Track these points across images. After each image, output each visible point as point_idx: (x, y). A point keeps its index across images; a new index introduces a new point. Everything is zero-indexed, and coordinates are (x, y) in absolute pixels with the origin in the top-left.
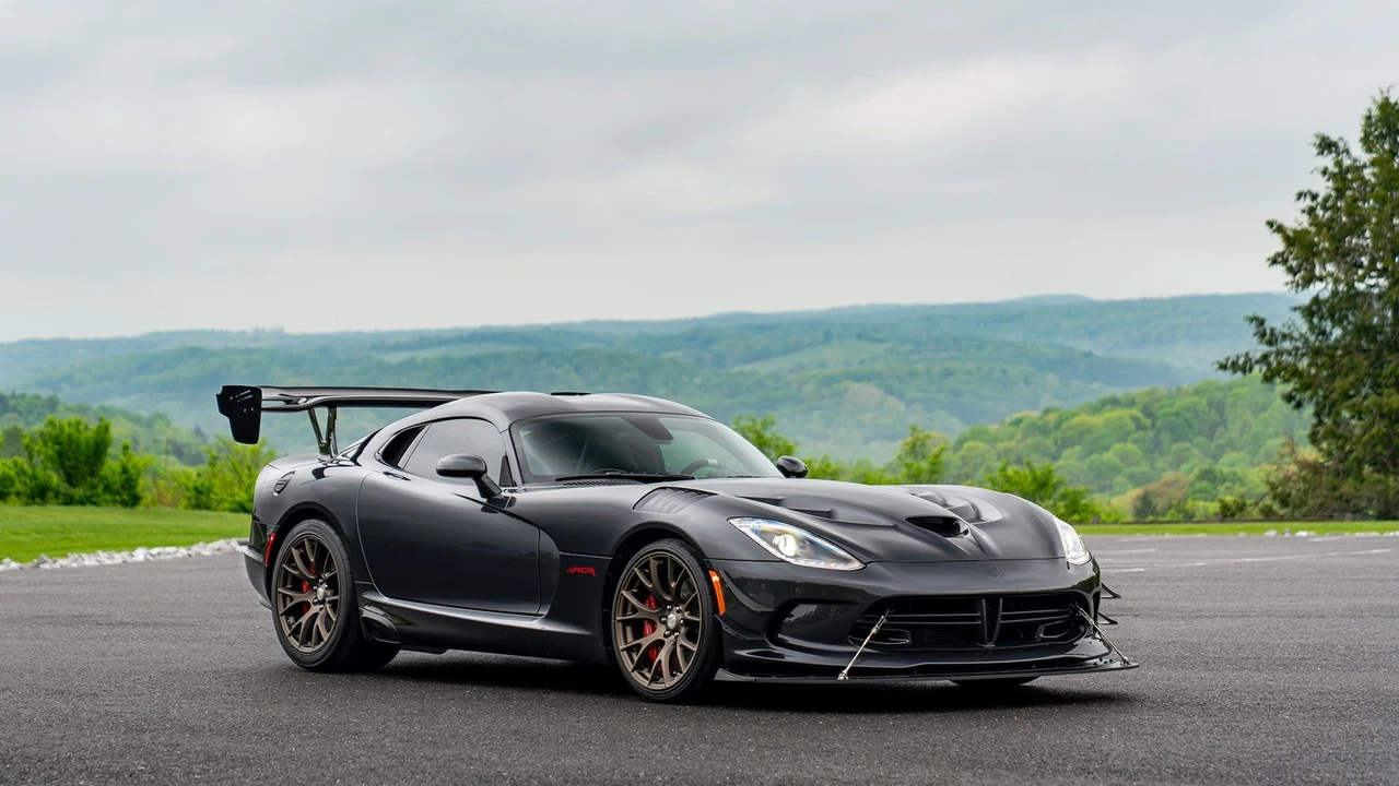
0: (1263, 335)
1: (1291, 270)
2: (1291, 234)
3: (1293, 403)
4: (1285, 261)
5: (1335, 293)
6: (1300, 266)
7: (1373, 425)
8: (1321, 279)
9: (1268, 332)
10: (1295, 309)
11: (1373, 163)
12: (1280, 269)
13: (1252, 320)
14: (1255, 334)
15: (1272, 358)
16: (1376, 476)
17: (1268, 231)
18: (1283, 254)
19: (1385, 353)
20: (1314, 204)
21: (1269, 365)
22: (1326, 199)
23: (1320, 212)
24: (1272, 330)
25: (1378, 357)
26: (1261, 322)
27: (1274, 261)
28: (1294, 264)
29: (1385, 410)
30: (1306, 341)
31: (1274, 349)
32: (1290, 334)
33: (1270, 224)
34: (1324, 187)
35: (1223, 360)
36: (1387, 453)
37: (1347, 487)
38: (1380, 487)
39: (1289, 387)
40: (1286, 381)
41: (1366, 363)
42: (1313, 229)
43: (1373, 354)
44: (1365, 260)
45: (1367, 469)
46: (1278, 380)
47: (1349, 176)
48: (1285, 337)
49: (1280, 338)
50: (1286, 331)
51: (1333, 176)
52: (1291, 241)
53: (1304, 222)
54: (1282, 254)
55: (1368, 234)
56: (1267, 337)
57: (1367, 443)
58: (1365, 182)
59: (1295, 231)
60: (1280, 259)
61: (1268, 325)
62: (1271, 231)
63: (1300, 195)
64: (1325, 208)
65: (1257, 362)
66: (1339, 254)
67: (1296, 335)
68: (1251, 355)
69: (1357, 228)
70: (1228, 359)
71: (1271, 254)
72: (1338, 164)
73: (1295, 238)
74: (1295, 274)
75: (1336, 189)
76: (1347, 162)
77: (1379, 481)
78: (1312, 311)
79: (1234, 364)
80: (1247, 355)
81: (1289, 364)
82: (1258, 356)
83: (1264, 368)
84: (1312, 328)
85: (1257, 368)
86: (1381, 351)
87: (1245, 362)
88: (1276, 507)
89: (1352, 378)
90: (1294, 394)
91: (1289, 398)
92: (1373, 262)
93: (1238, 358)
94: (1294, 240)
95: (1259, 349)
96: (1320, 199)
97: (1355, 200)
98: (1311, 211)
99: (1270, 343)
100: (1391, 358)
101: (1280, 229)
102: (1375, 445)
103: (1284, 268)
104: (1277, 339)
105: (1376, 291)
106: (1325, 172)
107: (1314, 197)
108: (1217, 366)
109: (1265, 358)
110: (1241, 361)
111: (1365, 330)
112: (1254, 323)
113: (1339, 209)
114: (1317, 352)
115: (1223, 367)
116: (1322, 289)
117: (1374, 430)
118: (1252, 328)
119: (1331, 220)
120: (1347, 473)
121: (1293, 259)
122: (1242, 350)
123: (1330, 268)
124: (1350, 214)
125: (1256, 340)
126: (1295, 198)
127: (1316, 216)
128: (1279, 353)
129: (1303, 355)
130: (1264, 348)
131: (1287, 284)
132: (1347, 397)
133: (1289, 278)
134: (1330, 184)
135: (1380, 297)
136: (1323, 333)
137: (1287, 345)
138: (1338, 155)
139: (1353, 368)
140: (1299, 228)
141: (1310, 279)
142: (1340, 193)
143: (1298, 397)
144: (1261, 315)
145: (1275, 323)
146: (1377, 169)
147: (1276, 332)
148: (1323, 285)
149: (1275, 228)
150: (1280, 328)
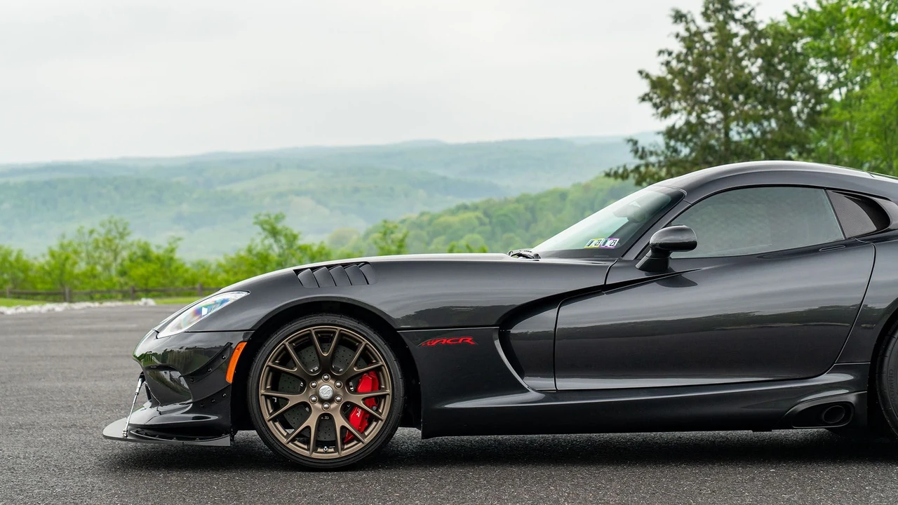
0: (636, 152)
1: (656, 106)
2: (655, 80)
4: (651, 99)
5: (688, 123)
6: (661, 104)
8: (676, 112)
9: (640, 150)
10: (659, 133)
11: (711, 30)
12: (647, 106)
13: (629, 141)
14: (631, 151)
15: (643, 169)
17: (638, 76)
20: (669, 59)
21: (640, 173)
22: (678, 57)
23: (674, 63)
24: (643, 149)
26: (635, 143)
27: (643, 99)
28: (658, 101)
30: (665, 156)
31: (643, 162)
32: (655, 151)
33: (641, 72)
34: (678, 47)
35: (608, 171)
42: (669, 77)
44: (708, 99)
46: (644, 184)
47: (695, 38)
48: (651, 153)
49: (648, 154)
50: (652, 149)
51: (683, 39)
52: (655, 84)
53: (663, 71)
54: (647, 95)
55: (709, 80)
56: (640, 153)
58: (707, 43)
59: (657, 78)
60: (647, 98)
61: (640, 145)
62: (641, 77)
63: (661, 52)
64: (679, 61)
65: (632, 171)
66: (690, 94)
67: (659, 152)
68: (627, 167)
69: (700, 78)
70: (611, 170)
71: (641, 93)
72: (688, 30)
73: (658, 82)
74: (658, 108)
75: (686, 48)
76: (693, 29)
78: (671, 133)
79: (616, 173)
80: (625, 166)
81: (654, 173)
82: (631, 167)
83: (637, 176)
84: (668, 146)
85: (631, 175)
87: (623, 172)
92: (715, 97)
93: (618, 169)
94: (657, 84)
95: (634, 162)
96: (674, 55)
97: (700, 56)
98: (668, 63)
99: (641, 157)
101: (647, 76)
103: (650, 104)
104: (646, 155)
105: (713, 120)
106: (677, 36)
107: (670, 54)
108: (604, 174)
109: (637, 168)
110: (621, 171)
111: (707, 148)
112: (630, 143)
113: (688, 62)
114: (672, 164)
115: (608, 175)
116: (678, 120)
118: (630, 146)
119: (683, 69)
121: (656, 98)
122: (621, 163)
123: (684, 104)
124: (696, 66)
125: (632, 155)
126: (657, 54)
127: (671, 68)
128: (647, 165)
129: (664, 166)
130: (638, 162)
131: (653, 115)
133: (654, 111)
134: (682, 44)
135: (716, 125)
136: (675, 151)
137: (653, 159)
138: (687, 23)
140: (660, 76)
141: (666, 114)
142: (690, 49)
144: (635, 138)
145: (645, 143)
146: (715, 34)
147: (646, 150)
148: (678, 115)
149: (644, 75)
150: (648, 148)
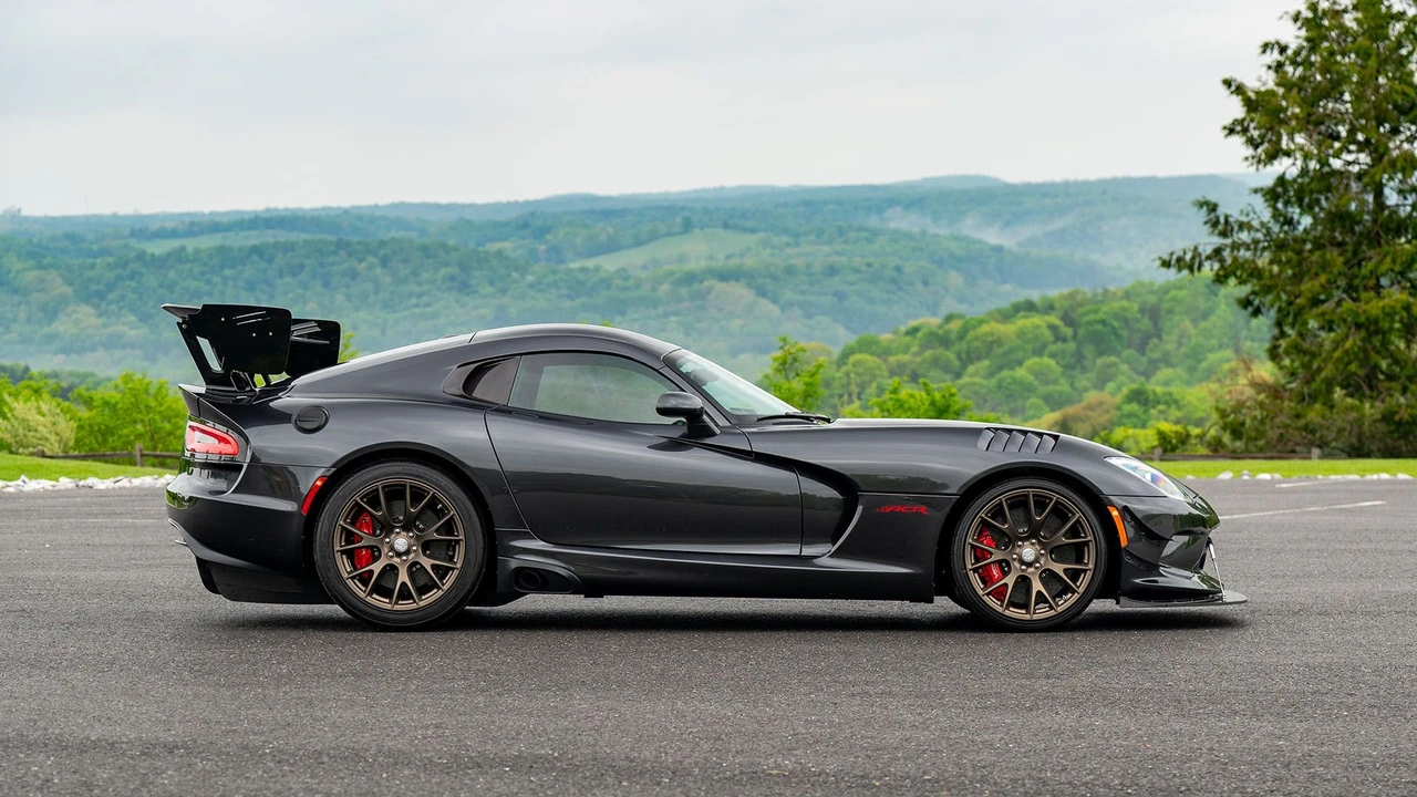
0: (1215, 224)
1: (1252, 143)
2: (1252, 96)
3: (1250, 309)
4: (1245, 130)
5: (1304, 172)
6: (1262, 137)
7: (1347, 337)
8: (1288, 154)
9: (1222, 220)
10: (1256, 191)
11: (1357, 7)
12: (1238, 141)
13: (1202, 204)
14: (1206, 223)
15: (1226, 254)
16: (1349, 400)
17: (1224, 92)
18: (1243, 120)
19: (1364, 247)
20: (1281, 59)
21: (1222, 261)
22: (1297, 53)
23: (1289, 69)
24: (1227, 218)
25: (1355, 253)
26: (1213, 208)
27: (1231, 131)
28: (1256, 134)
29: (1362, 319)
30: (1269, 232)
31: (1228, 241)
32: (1249, 222)
33: (1228, 83)
34: (1293, 37)
35: (1166, 257)
36: (1361, 372)
37: (1314, 414)
38: (1354, 415)
39: (1245, 290)
40: (1242, 282)
41: (1341, 260)
42: (1281, 91)
43: (1350, 248)
44: (1343, 130)
45: (1338, 393)
46: (1232, 281)
47: (1326, 23)
48: (1242, 226)
49: (1236, 228)
50: (1245, 219)
51: (1306, 23)
52: (1251, 105)
53: (1269, 81)
54: (1236, 122)
55: (1347, 97)
56: (1220, 227)
57: (1339, 360)
58: (1344, 30)
59: (1257, 93)
60: (1239, 128)
61: (1221, 212)
62: (1228, 92)
63: (1266, 47)
64: (1295, 63)
65: (1208, 258)
66: (1310, 123)
67: (1255, 224)
68: (1200, 249)
69: (1333, 90)
70: (1172, 254)
71: (1228, 121)
73: (1257, 101)
74: (1256, 147)
75: (1308, 40)
77: (1352, 408)
78: (1275, 193)
79: (1179, 260)
80: (1196, 248)
81: (1246, 261)
82: (1209, 250)
83: (1216, 266)
84: (1276, 215)
85: (1207, 265)
86: (1359, 244)
87: (1193, 258)
88: (1227, 438)
89: (1323, 278)
90: (1251, 298)
91: (1245, 303)
92: (1352, 132)
93: (1185, 253)
94: (1256, 104)
95: (1208, 241)
96: (1290, 52)
97: (1332, 54)
98: (1279, 67)
99: (1224, 234)
100: (1370, 253)
101: (1240, 90)
102: (1349, 363)
103: (1244, 139)
104: (1232, 230)
105: (1355, 169)
106: (1296, 18)
107: (1283, 49)
108: (1158, 263)
109: (1218, 252)
110: (1188, 257)
111: (1341, 218)
112: (1205, 208)
113: (1312, 64)
114: (1281, 246)
115: (1166, 264)
116: (1287, 167)
117: (1348, 345)
118: (1202, 215)
119: (1303, 78)
120: (1313, 398)
121: (1255, 128)
122: (1189, 245)
123: (1300, 139)
124: (1325, 70)
125: (1207, 228)
126: (1260, 50)
127: (1286, 73)
128: (1235, 247)
129: (1264, 249)
130: (1217, 241)
131: (1247, 159)
132: (1316, 302)
133: (1250, 151)
134: (1303, 33)
135: (1359, 176)
136: (1289, 222)
137: (1244, 236)
139: (1325, 266)
140: (1263, 89)
141: (1272, 156)
142: (1313, 44)
143: (1256, 302)
144: (1212, 198)
145: (1231, 208)
146: (1359, 15)
147: (1231, 220)
148: (1291, 161)
149: (1233, 88)
150: (1236, 216)
